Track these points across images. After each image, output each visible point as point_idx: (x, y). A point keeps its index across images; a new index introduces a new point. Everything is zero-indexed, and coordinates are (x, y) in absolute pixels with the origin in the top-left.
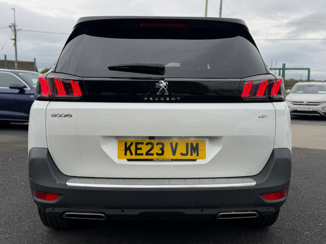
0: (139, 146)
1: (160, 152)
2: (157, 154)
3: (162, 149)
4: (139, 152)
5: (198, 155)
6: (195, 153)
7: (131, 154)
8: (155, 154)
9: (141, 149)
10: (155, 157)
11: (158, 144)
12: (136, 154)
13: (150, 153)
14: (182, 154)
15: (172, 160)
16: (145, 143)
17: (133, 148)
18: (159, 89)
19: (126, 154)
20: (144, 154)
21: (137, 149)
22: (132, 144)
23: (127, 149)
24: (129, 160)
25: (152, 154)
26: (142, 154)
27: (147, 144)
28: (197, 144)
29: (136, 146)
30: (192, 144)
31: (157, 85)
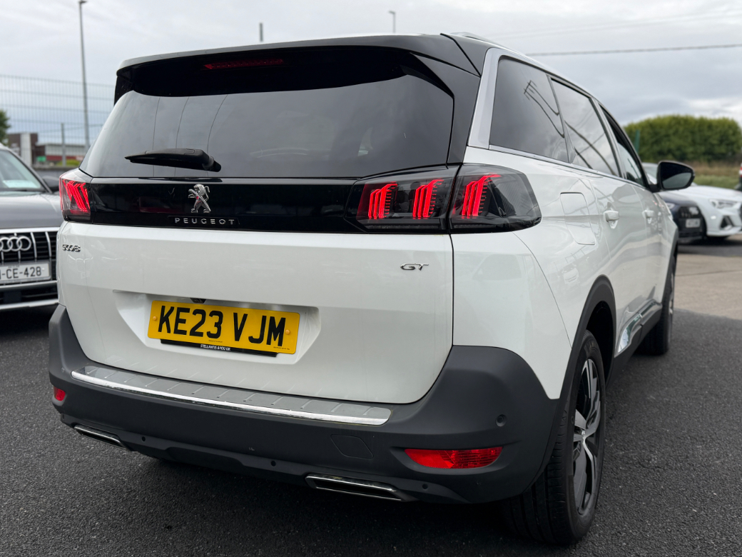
0: (182, 316)
1: (214, 331)
2: (210, 335)
3: (218, 325)
4: (181, 327)
5: (280, 344)
6: (275, 340)
7: (169, 331)
8: (205, 335)
9: (184, 321)
10: (204, 340)
11: (212, 314)
12: (177, 331)
13: (198, 330)
14: (252, 340)
15: (234, 350)
16: (192, 311)
17: (172, 319)
18: (194, 200)
19: (160, 330)
20: (188, 333)
21: (178, 321)
22: (172, 309)
23: (164, 319)
24: (164, 342)
25: (201, 334)
26: (184, 332)
27: (195, 312)
28: (283, 321)
29: (178, 315)
30: (272, 319)
31: (191, 193)
